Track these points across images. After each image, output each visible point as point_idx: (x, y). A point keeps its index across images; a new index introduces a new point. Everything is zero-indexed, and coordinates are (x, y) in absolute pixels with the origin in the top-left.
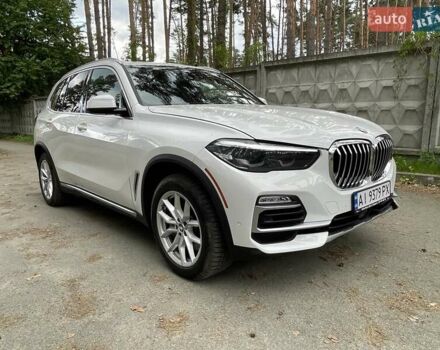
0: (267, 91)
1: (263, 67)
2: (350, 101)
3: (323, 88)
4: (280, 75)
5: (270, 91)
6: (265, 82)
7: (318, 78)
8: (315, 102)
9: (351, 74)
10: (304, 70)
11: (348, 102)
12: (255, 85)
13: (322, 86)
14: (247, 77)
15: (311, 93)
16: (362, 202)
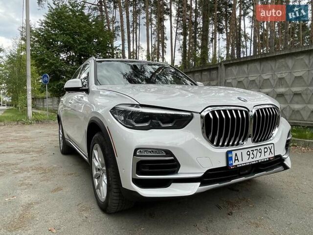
0: (226, 81)
1: (222, 64)
2: (288, 86)
3: (266, 78)
4: (234, 70)
5: (228, 81)
6: (224, 75)
7: (263, 70)
8: (260, 88)
9: (288, 66)
10: (252, 66)
11: (286, 87)
12: (217, 77)
13: (265, 77)
14: (212, 72)
15: (257, 82)
16: (238, 159)
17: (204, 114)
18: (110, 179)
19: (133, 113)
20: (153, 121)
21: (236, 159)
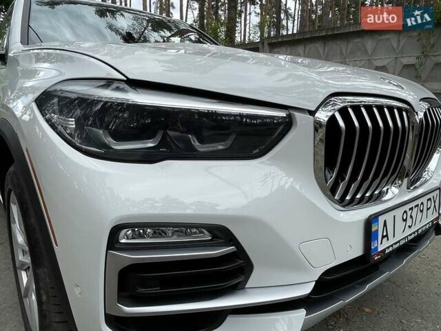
1: (266, 43)
7: (328, 55)
9: (366, 50)
16: (387, 236)
17: (323, 116)
18: (44, 298)
19: (109, 108)
20: (171, 133)
21: (385, 234)
